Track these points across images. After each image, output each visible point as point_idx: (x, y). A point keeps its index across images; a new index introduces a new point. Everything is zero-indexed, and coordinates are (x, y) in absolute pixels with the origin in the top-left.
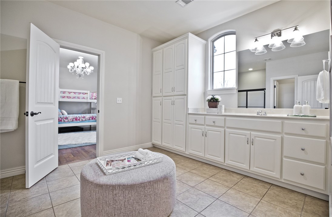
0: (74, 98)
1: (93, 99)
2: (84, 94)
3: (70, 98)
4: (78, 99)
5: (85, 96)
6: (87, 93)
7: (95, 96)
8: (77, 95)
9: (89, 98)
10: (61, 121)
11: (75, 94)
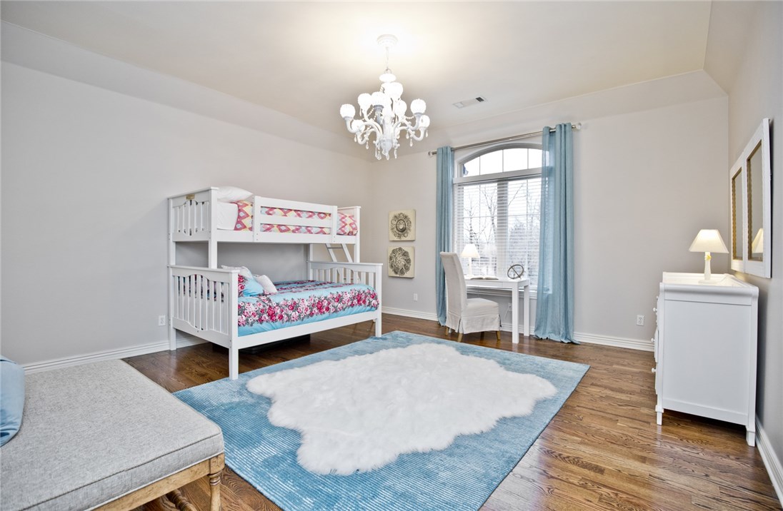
0: (297, 229)
1: (345, 234)
2: (322, 218)
3: (288, 230)
4: (308, 234)
5: (324, 223)
6: (330, 215)
7: (350, 224)
8: (304, 221)
9: (335, 230)
10: (282, 317)
11: (299, 215)
